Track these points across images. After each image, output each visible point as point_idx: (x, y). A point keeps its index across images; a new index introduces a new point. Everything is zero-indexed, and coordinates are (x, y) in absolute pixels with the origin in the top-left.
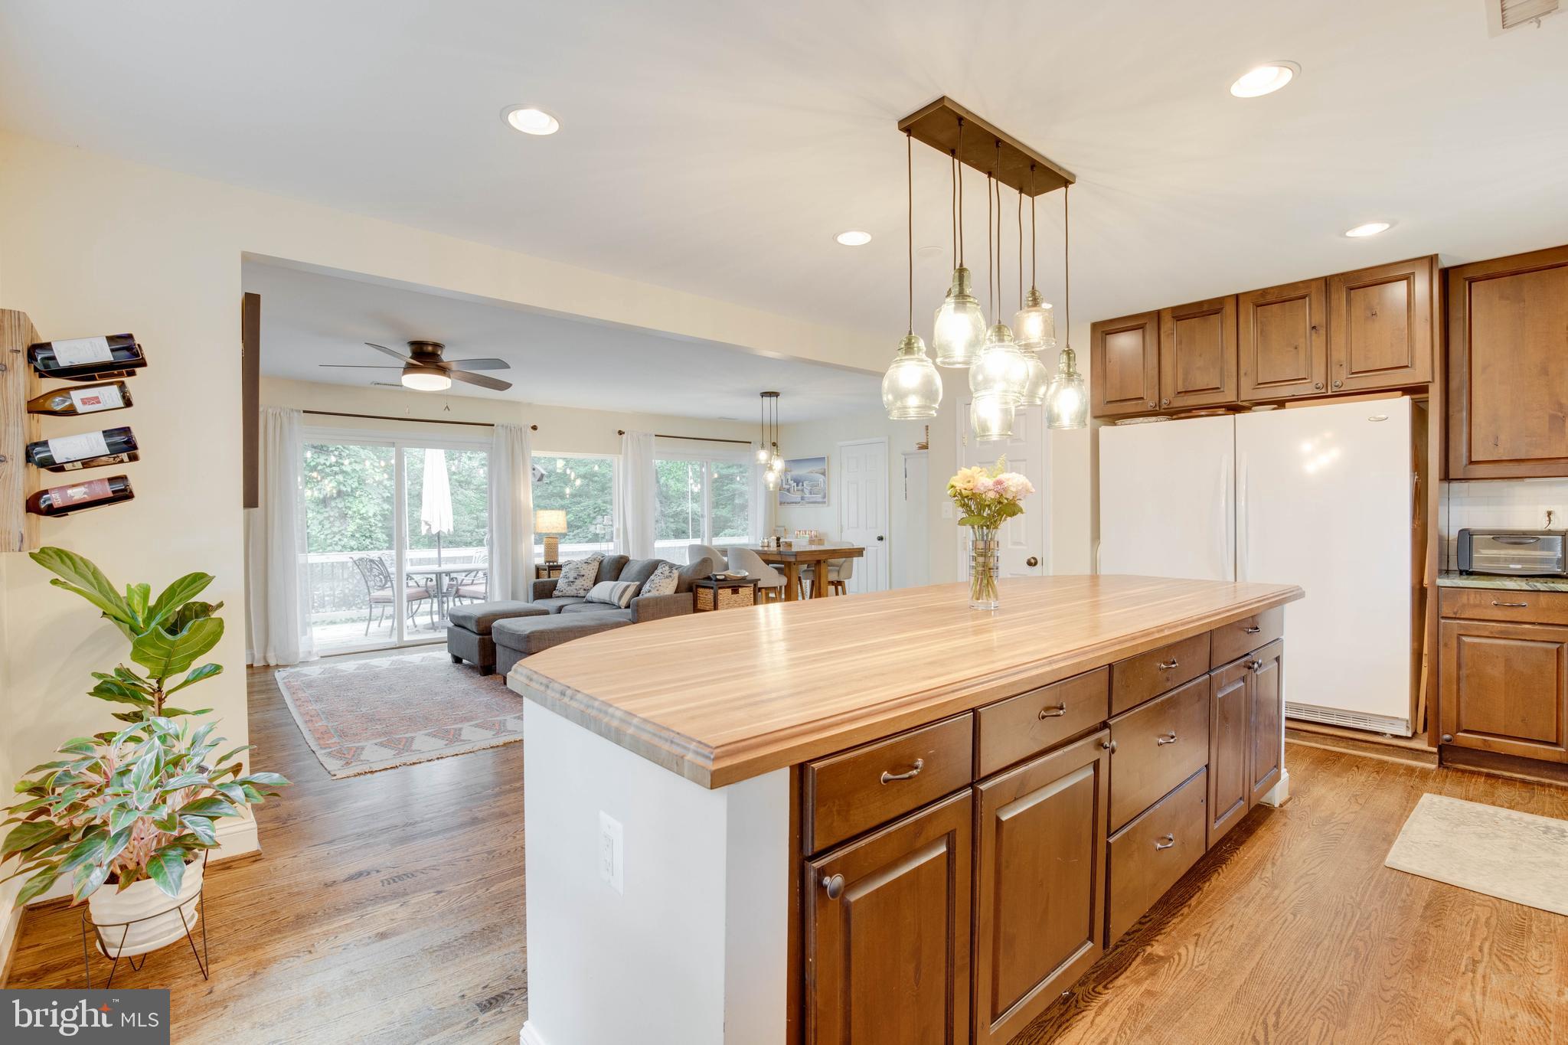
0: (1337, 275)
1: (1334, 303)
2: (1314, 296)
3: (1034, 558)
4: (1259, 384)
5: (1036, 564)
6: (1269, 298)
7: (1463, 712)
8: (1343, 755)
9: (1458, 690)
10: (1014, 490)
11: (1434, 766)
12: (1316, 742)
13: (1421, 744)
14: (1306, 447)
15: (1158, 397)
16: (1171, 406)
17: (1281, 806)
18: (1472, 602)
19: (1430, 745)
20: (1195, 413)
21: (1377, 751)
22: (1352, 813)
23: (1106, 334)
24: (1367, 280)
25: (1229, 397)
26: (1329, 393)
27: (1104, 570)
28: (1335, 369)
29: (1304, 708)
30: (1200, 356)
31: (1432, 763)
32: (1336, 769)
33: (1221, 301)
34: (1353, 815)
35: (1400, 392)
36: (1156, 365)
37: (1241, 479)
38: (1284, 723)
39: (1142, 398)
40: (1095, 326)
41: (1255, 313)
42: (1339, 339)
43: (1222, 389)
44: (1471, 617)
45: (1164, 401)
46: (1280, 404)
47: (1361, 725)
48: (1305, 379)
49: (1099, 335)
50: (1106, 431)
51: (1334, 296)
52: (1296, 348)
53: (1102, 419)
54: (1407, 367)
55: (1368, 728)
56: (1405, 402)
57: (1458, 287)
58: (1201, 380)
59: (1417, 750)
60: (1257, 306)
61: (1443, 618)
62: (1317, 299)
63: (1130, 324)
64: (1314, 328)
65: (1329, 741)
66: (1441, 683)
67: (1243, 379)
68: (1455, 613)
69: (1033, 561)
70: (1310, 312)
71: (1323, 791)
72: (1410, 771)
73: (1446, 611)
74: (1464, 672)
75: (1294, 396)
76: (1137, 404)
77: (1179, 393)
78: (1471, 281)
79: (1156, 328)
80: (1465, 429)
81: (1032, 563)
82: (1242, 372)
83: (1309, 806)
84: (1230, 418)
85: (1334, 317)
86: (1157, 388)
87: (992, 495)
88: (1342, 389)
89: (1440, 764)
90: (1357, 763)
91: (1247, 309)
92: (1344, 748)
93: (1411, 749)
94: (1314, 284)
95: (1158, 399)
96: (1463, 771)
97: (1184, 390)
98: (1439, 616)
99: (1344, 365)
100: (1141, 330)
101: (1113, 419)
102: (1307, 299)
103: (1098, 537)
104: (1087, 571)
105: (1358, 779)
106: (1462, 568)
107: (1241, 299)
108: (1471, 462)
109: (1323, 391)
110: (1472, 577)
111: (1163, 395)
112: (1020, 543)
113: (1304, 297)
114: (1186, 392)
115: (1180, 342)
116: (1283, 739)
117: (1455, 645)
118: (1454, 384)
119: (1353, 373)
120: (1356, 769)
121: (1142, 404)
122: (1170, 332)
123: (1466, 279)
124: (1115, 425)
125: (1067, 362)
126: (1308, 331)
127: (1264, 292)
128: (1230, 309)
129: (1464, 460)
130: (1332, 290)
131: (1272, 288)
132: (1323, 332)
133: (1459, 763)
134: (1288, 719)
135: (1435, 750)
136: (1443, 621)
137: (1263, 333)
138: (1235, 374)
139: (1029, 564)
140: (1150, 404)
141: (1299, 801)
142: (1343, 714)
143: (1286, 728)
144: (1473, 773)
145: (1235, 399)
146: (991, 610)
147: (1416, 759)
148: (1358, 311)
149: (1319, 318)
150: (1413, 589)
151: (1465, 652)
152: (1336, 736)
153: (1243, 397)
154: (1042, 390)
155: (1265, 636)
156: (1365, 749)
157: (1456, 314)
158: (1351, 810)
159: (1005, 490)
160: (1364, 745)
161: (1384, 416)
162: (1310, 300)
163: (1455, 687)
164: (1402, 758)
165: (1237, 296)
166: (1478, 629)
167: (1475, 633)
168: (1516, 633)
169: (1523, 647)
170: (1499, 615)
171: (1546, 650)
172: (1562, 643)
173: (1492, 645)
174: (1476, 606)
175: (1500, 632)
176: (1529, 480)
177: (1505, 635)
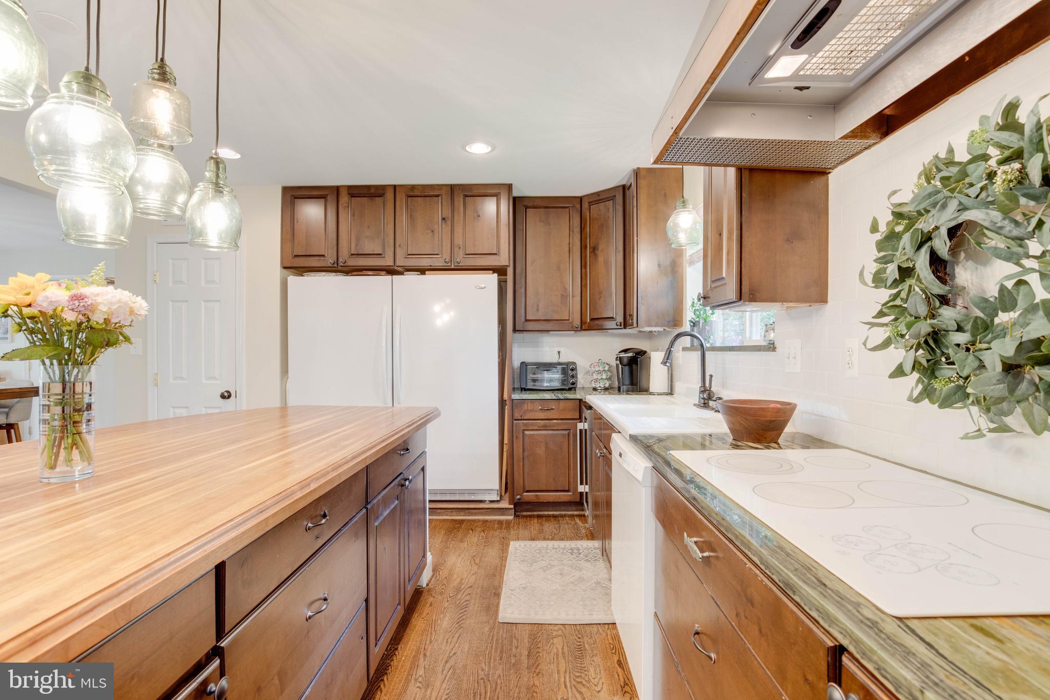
0: (458, 185)
1: (456, 204)
2: (444, 197)
3: (228, 392)
4: (409, 255)
5: (229, 397)
6: (417, 193)
7: (526, 480)
8: (462, 522)
9: (523, 465)
10: (105, 309)
11: (511, 517)
12: (447, 515)
13: (505, 504)
14: (437, 308)
15: (336, 256)
16: (346, 265)
17: (428, 585)
18: (529, 408)
19: (510, 504)
20: (364, 272)
21: (482, 514)
22: (473, 574)
23: (295, 198)
24: (475, 192)
25: (388, 262)
26: (453, 267)
27: (292, 401)
28: (456, 249)
29: (438, 492)
30: (368, 227)
31: (511, 515)
32: (460, 535)
33: (383, 187)
34: (474, 576)
35: (491, 272)
36: (335, 230)
37: (396, 326)
38: (428, 505)
39: (323, 256)
40: (286, 190)
41: (407, 202)
42: (459, 230)
43: (383, 256)
44: (529, 418)
45: (340, 260)
46: (422, 271)
47: (473, 498)
48: (438, 254)
49: (288, 198)
50: (294, 281)
51: (456, 199)
52: (433, 232)
53: (291, 270)
54: (496, 254)
55: (476, 499)
56: (494, 278)
57: (521, 209)
58: (370, 246)
59: (503, 509)
60: (408, 197)
61: (516, 420)
62: (446, 198)
63: (315, 193)
64: (444, 219)
65: (454, 513)
66: (515, 462)
67: (398, 250)
68: (521, 416)
69: (226, 394)
70: (440, 209)
71: (454, 559)
72: (500, 522)
73: (517, 415)
74: (526, 453)
75: (431, 266)
76: (319, 260)
77: (352, 255)
78: (527, 207)
79: (336, 200)
80: (523, 299)
81: (226, 396)
82: (397, 245)
83: (446, 578)
84: (389, 277)
85: (456, 214)
86: (335, 248)
87: (70, 317)
88: (460, 265)
89: (516, 516)
90: (471, 526)
91: (401, 197)
92: (463, 516)
93: (500, 509)
94: (444, 189)
95: (336, 258)
96: (526, 517)
97: (356, 253)
98: (513, 419)
99: (462, 248)
100: (323, 200)
101: (301, 271)
102: (440, 198)
103: (287, 372)
104: (277, 403)
105: (474, 538)
106: (523, 387)
107: (397, 188)
108: (527, 320)
109: (449, 264)
110: (528, 392)
111: (340, 255)
112: (214, 378)
113: (437, 196)
114: (357, 254)
115: (353, 215)
116: (428, 517)
117: (521, 435)
118: (518, 271)
119: (467, 254)
120: (471, 532)
121: (323, 260)
122: (346, 205)
123: (524, 206)
124: (303, 276)
125: (215, 170)
126: (440, 221)
127: (413, 187)
128: (389, 195)
129: (523, 320)
130: (455, 195)
131: (418, 185)
132: (449, 223)
133: (524, 511)
134: (430, 501)
135: (512, 506)
136: (515, 422)
137: (411, 218)
138: (392, 245)
139: (223, 397)
140: (330, 261)
141: (439, 574)
142: (462, 492)
143: (429, 509)
144: (530, 516)
145: (392, 264)
146: (76, 482)
147: (502, 515)
148: (469, 212)
149: (447, 213)
150: (499, 401)
151: (527, 441)
152: (459, 509)
153: (398, 263)
154: (181, 198)
155: (415, 452)
156: (475, 514)
157: (518, 227)
158: (471, 573)
159: (92, 308)
160: (474, 511)
161: (483, 286)
162: (442, 199)
163: (522, 464)
164: (495, 515)
165: (395, 186)
166: (532, 425)
167: (531, 428)
168: (550, 426)
169: (553, 434)
170: (542, 415)
171: (564, 435)
172: (570, 430)
173: (539, 435)
174: (531, 411)
175: (543, 426)
176: (552, 332)
177: (545, 428)
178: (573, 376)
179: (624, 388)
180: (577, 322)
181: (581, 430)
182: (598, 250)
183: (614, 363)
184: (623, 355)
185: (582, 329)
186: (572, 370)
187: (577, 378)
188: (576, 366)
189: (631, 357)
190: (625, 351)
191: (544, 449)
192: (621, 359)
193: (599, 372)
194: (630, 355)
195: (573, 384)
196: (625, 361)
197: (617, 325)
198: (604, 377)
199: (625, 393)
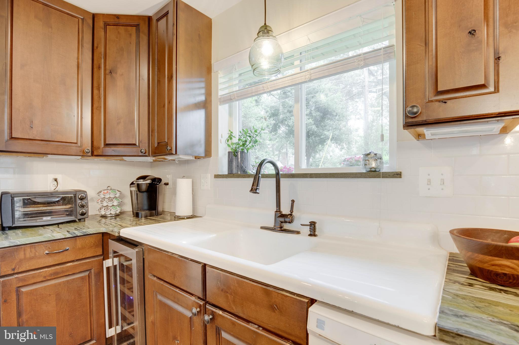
18: (28, 256)
44: (28, 269)
61: (3, 276)
68: (14, 270)
80: (7, 109)
106: (5, 225)
108: (12, 139)
117: (15, 294)
151: (24, 300)
166: (33, 277)
167: (33, 281)
168: (63, 272)
169: (68, 281)
170: (50, 261)
171: (82, 278)
172: (91, 269)
173: (45, 288)
174: (31, 258)
175: (51, 275)
176: (50, 156)
177: (56, 276)
178: (83, 206)
179: (143, 213)
180: (88, 147)
181: (108, 269)
182: (116, 73)
183: (127, 190)
184: (141, 182)
185: (93, 155)
186: (81, 199)
187: (88, 207)
188: (86, 195)
189: (149, 184)
190: (144, 178)
191: (54, 303)
192: (138, 186)
193: (110, 199)
194: (149, 182)
195: (83, 214)
196: (144, 188)
197: (142, 152)
198: (115, 203)
199: (143, 218)
